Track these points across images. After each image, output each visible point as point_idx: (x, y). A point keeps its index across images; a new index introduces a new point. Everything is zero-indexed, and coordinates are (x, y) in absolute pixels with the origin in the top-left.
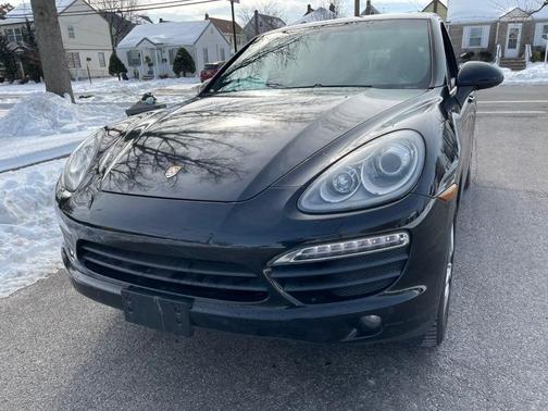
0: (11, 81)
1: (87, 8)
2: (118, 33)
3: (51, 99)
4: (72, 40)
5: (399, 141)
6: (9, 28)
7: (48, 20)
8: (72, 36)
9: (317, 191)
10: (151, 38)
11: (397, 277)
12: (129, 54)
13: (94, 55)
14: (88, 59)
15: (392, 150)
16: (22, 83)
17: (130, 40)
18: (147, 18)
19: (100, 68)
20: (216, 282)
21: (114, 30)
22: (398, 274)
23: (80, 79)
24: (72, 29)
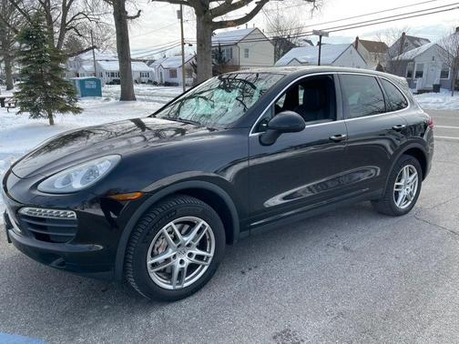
1: (262, 36)
4: (246, 59)
8: (247, 56)
18: (310, 42)
22: (74, 235)
24: (247, 51)
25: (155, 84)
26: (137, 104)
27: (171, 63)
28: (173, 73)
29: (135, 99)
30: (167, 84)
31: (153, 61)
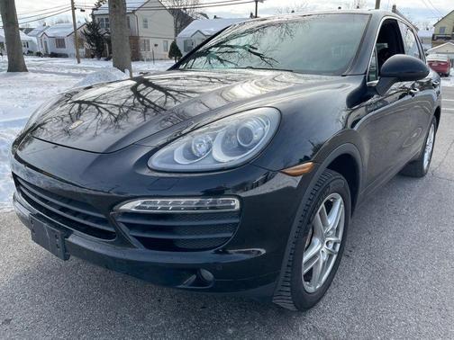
0: (99, 58)
1: (159, 5)
2: (181, 26)
3: (113, 73)
4: (146, 29)
5: (256, 117)
6: (101, 17)
7: (119, 11)
8: (146, 26)
9: (172, 153)
10: (203, 31)
11: (229, 238)
12: (185, 42)
13: (161, 43)
14: (156, 45)
15: (249, 124)
16: (106, 60)
17: (188, 31)
18: (205, 15)
19: (163, 52)
20: (85, 219)
21: (179, 24)
22: (230, 235)
23: (148, 60)
24: (146, 21)
25: (39, 54)
26: (30, 75)
27: (55, 32)
28: (60, 42)
29: (27, 71)
30: (54, 55)
31: (31, 29)
